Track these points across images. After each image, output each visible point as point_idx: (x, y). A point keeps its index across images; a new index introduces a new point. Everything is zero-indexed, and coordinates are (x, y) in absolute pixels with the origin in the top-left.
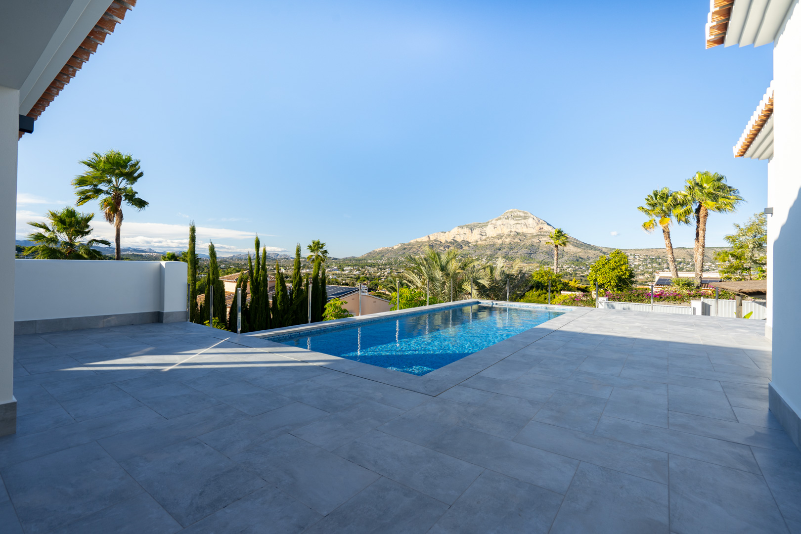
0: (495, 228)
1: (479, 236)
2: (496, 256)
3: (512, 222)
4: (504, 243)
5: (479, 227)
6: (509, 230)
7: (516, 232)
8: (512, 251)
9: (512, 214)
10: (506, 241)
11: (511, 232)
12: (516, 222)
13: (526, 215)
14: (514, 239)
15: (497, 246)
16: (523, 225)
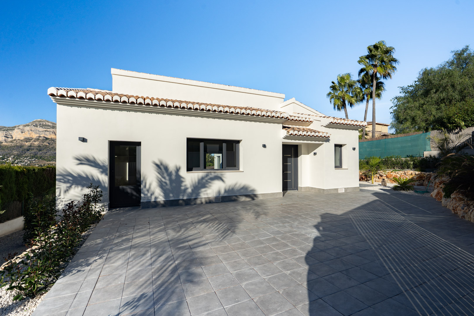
0: (22, 132)
1: (4, 138)
2: (24, 155)
3: (41, 129)
4: (32, 145)
5: (3, 130)
6: (38, 135)
7: (44, 137)
8: (41, 152)
9: (41, 123)
10: (35, 143)
11: (40, 137)
12: (45, 129)
13: (54, 125)
14: (43, 143)
15: (25, 147)
16: (51, 133)
